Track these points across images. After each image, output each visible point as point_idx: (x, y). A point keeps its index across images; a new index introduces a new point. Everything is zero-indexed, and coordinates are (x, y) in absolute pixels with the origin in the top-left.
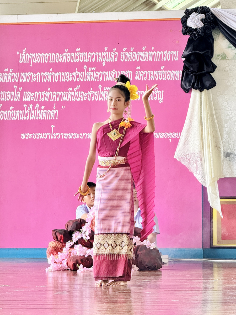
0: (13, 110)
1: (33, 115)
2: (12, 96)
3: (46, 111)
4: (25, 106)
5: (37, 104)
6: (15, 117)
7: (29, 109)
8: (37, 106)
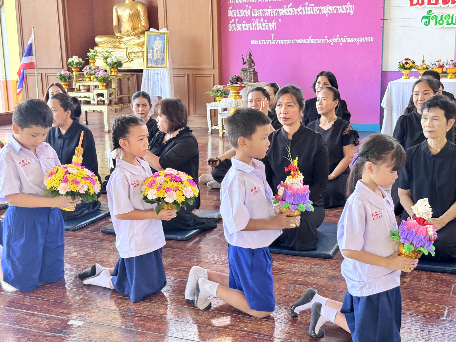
0: (245, 23)
1: (259, 27)
2: (244, 12)
3: (268, 23)
4: (254, 20)
5: (262, 19)
6: (247, 28)
7: (256, 22)
8: (262, 20)
